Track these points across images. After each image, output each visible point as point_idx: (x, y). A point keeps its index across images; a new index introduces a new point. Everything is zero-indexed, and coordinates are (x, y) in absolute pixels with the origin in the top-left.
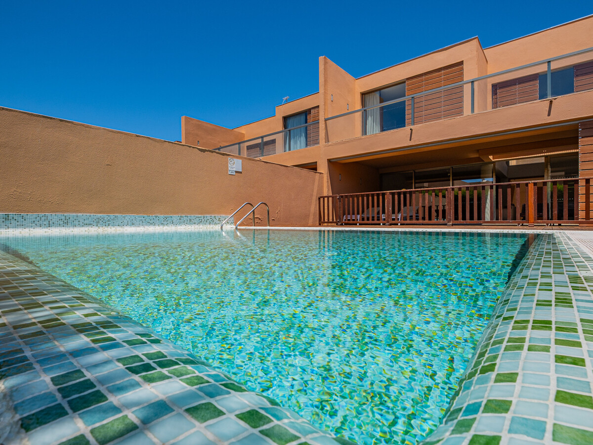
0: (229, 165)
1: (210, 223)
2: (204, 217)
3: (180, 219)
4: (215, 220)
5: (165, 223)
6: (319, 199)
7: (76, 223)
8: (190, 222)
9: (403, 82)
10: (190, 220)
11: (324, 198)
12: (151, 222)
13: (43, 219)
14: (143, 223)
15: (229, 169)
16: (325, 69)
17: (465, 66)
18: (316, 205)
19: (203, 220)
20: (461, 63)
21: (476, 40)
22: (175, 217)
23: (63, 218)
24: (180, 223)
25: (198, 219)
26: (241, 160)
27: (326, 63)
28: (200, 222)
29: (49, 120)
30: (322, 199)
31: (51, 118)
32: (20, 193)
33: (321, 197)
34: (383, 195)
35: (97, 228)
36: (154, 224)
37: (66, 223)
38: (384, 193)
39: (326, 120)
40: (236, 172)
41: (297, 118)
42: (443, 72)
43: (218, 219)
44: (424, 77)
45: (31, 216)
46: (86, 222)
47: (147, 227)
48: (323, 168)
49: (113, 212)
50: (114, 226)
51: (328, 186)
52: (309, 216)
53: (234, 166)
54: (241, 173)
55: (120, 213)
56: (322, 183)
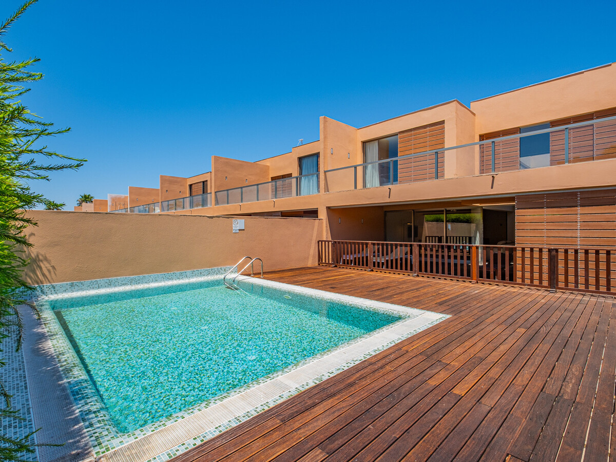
0: (233, 226)
1: (217, 274)
2: (212, 269)
3: (193, 273)
4: (221, 270)
5: (181, 277)
6: (318, 242)
7: (117, 284)
8: (201, 274)
9: (396, 135)
10: (201, 273)
11: (322, 241)
12: (171, 277)
13: (95, 283)
14: (164, 279)
15: (234, 228)
16: (325, 127)
17: (446, 125)
18: (315, 248)
19: (211, 272)
20: (443, 122)
21: (454, 102)
22: (189, 272)
23: (108, 281)
24: (192, 277)
25: (206, 271)
26: (243, 221)
27: (325, 122)
28: (209, 274)
29: (99, 214)
30: (320, 243)
31: (100, 213)
32: (80, 267)
33: (320, 241)
34: (367, 244)
35: (131, 286)
36: (172, 279)
37: (110, 285)
38: (368, 243)
39: (325, 172)
40: (240, 230)
41: (310, 159)
42: (428, 129)
43: (223, 270)
44: (413, 132)
45: (87, 282)
46: (123, 282)
47: (166, 282)
48: (323, 215)
49: (142, 274)
50: (142, 283)
51: (327, 230)
52: (308, 258)
53: (238, 225)
54: (244, 230)
55: (147, 273)
56: (322, 228)
